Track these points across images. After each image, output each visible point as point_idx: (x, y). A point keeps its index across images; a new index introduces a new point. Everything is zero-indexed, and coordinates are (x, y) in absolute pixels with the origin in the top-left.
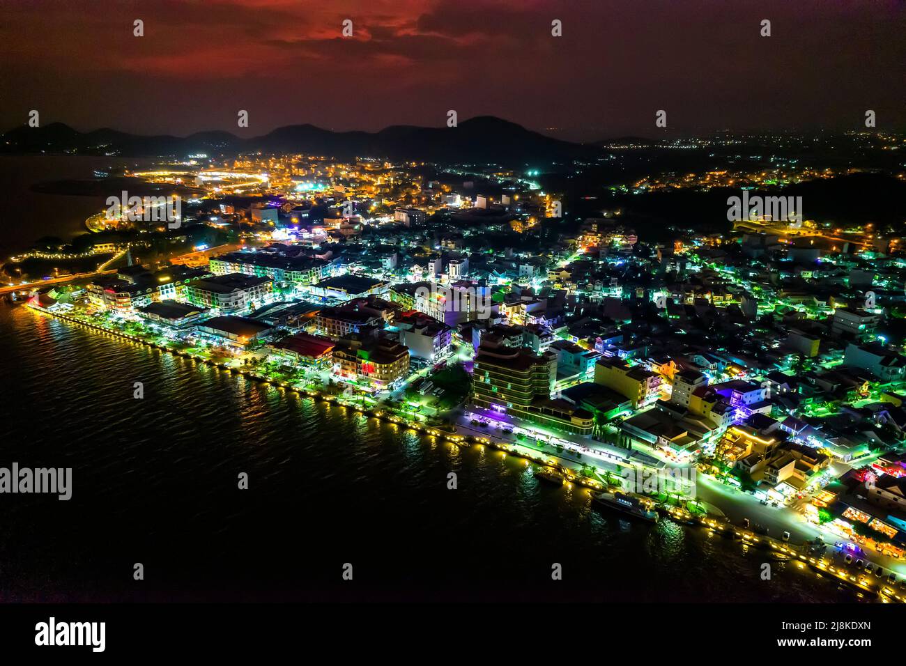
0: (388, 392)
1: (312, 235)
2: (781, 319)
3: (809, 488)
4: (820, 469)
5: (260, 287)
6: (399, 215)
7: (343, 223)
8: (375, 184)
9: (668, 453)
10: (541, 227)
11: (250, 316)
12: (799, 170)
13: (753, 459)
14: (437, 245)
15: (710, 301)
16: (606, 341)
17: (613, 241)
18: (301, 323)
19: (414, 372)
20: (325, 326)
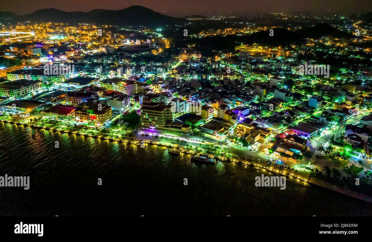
0: (103, 127)
1: (60, 60)
2: (253, 83)
3: (265, 142)
4: (268, 135)
5: (35, 85)
6: (102, 49)
7: (75, 53)
8: (89, 35)
9: (218, 137)
10: (164, 52)
11: (31, 99)
12: (256, 28)
13: (247, 135)
14: (120, 61)
15: (229, 78)
16: (193, 96)
17: (193, 57)
18: (58, 100)
19: (115, 117)
20: (70, 100)
